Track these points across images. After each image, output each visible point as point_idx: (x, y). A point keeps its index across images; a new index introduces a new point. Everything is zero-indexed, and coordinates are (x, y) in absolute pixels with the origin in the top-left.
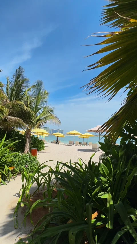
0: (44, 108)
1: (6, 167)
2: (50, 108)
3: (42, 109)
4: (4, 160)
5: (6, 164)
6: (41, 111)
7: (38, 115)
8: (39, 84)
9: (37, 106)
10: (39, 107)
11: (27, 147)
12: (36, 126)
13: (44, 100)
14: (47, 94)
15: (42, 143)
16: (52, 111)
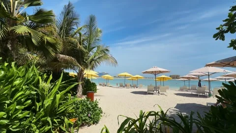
0: (98, 47)
1: (66, 120)
2: (105, 48)
3: (96, 49)
4: (62, 109)
5: (66, 116)
6: (95, 50)
7: (92, 54)
8: (91, 20)
9: (89, 44)
10: (92, 46)
11: (80, 90)
12: (90, 67)
13: (97, 38)
14: (100, 31)
15: (94, 85)
16: (107, 50)
